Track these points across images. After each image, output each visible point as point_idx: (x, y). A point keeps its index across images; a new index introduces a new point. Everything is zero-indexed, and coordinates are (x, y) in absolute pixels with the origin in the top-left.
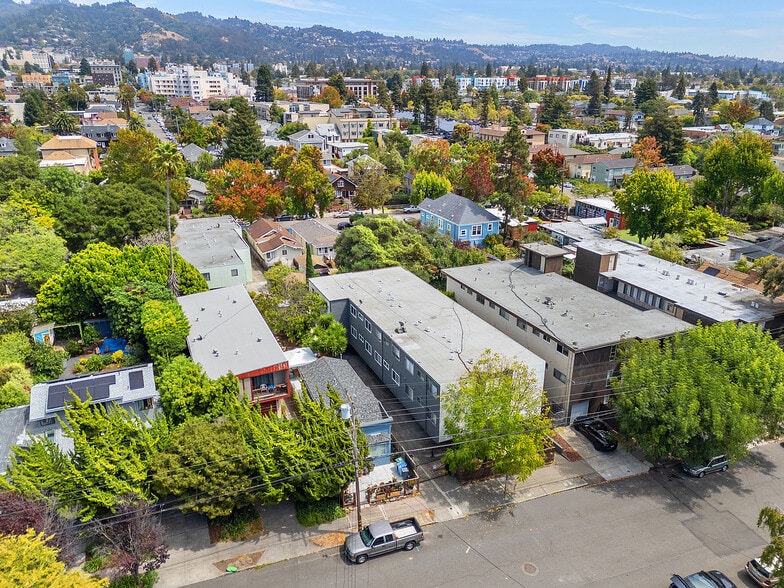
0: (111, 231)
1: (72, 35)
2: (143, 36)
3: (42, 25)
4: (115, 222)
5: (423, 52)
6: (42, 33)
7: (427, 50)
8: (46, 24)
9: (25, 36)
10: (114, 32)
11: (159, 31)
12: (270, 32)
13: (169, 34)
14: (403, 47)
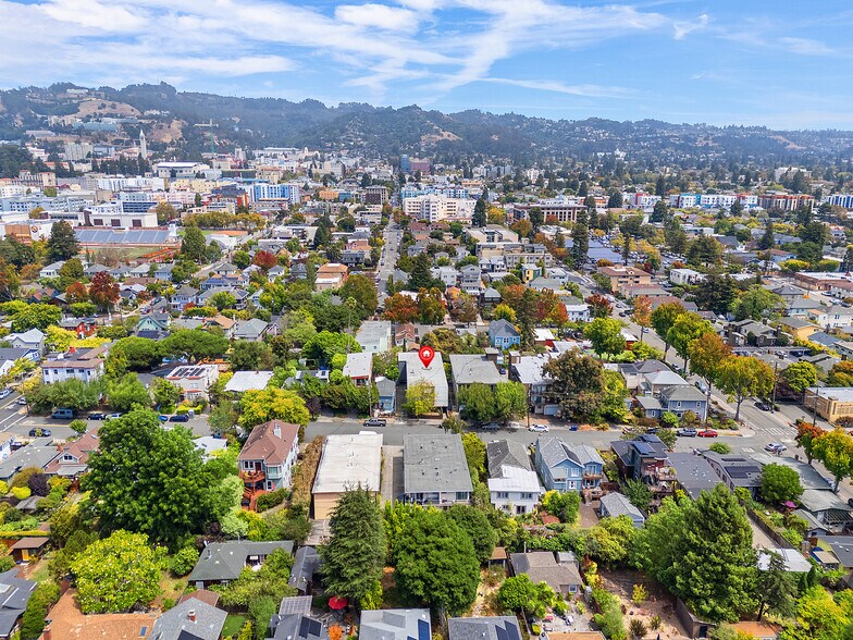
0: (333, 325)
1: (365, 139)
2: (423, 138)
3: (343, 131)
4: (335, 322)
6: (342, 138)
7: (714, 140)
8: (347, 130)
9: (328, 141)
10: (400, 134)
11: (437, 132)
12: (542, 127)
13: (446, 134)
14: (686, 138)
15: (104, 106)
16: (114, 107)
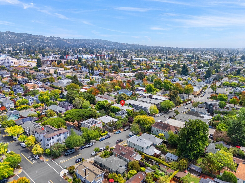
5: (48, 41)
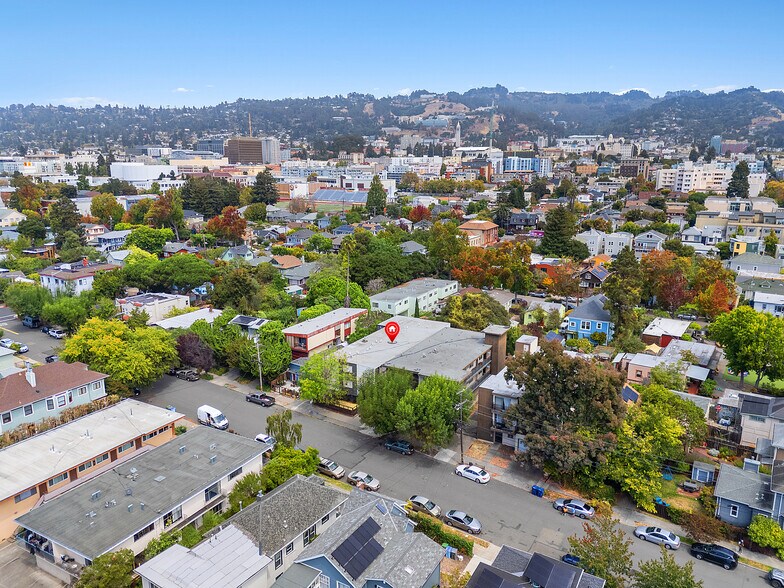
11: (774, 114)
15: (444, 106)
16: (451, 107)
